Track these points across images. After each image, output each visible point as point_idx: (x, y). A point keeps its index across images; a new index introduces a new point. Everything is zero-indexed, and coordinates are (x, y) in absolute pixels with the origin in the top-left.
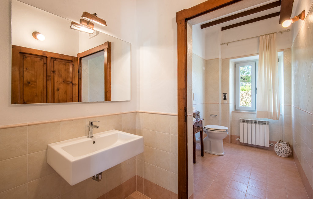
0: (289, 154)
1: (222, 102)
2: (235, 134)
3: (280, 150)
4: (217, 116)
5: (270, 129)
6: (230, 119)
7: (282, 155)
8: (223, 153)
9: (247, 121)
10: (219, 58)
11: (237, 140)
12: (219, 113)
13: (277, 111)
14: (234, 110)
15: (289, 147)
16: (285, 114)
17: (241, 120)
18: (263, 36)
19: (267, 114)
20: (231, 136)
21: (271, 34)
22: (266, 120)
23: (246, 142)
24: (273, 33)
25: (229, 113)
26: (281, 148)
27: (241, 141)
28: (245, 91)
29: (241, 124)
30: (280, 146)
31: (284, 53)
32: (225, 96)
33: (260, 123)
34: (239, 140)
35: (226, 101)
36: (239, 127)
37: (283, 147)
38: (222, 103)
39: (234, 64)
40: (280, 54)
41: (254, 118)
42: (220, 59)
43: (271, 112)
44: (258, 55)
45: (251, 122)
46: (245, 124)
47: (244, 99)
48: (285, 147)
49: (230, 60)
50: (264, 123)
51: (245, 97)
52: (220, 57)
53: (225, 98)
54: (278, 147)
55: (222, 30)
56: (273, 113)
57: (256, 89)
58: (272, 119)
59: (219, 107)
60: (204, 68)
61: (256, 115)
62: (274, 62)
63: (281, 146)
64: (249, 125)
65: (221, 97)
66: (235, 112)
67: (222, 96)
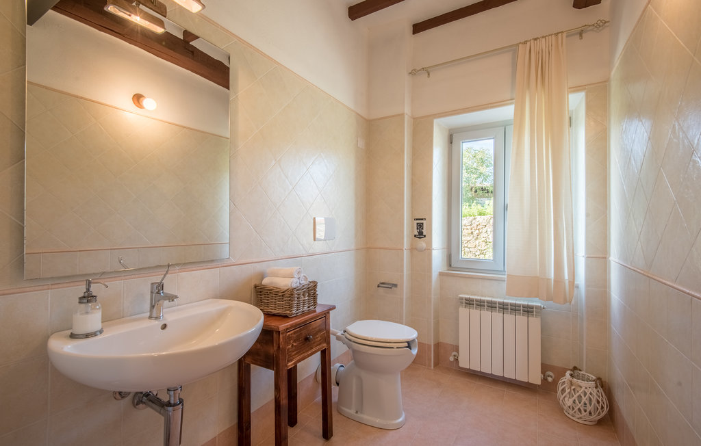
0: (602, 415)
1: (412, 245)
2: (447, 339)
3: (574, 402)
4: (395, 285)
5: (544, 329)
6: (433, 297)
7: (581, 418)
8: (400, 420)
9: (480, 304)
10: (403, 115)
11: (452, 359)
12: (402, 276)
13: (566, 277)
14: (444, 270)
15: (601, 390)
16: (588, 285)
17: (462, 299)
18: (525, 43)
19: (535, 284)
20: (437, 345)
21: (551, 35)
22: (535, 303)
23: (475, 367)
24: (556, 34)
25: (430, 277)
26: (577, 394)
27: (463, 364)
28: (485, 217)
29: (463, 311)
30: (574, 390)
31: (587, 96)
32: (420, 226)
33: (515, 309)
34: (457, 360)
35: (422, 243)
36: (457, 319)
37: (585, 394)
38: (413, 249)
39: (446, 134)
40: (576, 102)
41: (499, 295)
42: (406, 117)
43: (549, 280)
44: (511, 104)
45: (492, 306)
46: (475, 312)
47: (482, 235)
48: (591, 394)
49: (436, 121)
50: (528, 310)
51: (484, 230)
52: (407, 110)
53: (421, 235)
54: (568, 391)
55: (413, 34)
56: (555, 281)
57: (505, 208)
58: (552, 300)
59: (403, 260)
60: (361, 144)
61: (504, 285)
62: (557, 124)
63: (578, 389)
64: (486, 314)
65: (408, 229)
66: (447, 275)
67: (413, 227)
